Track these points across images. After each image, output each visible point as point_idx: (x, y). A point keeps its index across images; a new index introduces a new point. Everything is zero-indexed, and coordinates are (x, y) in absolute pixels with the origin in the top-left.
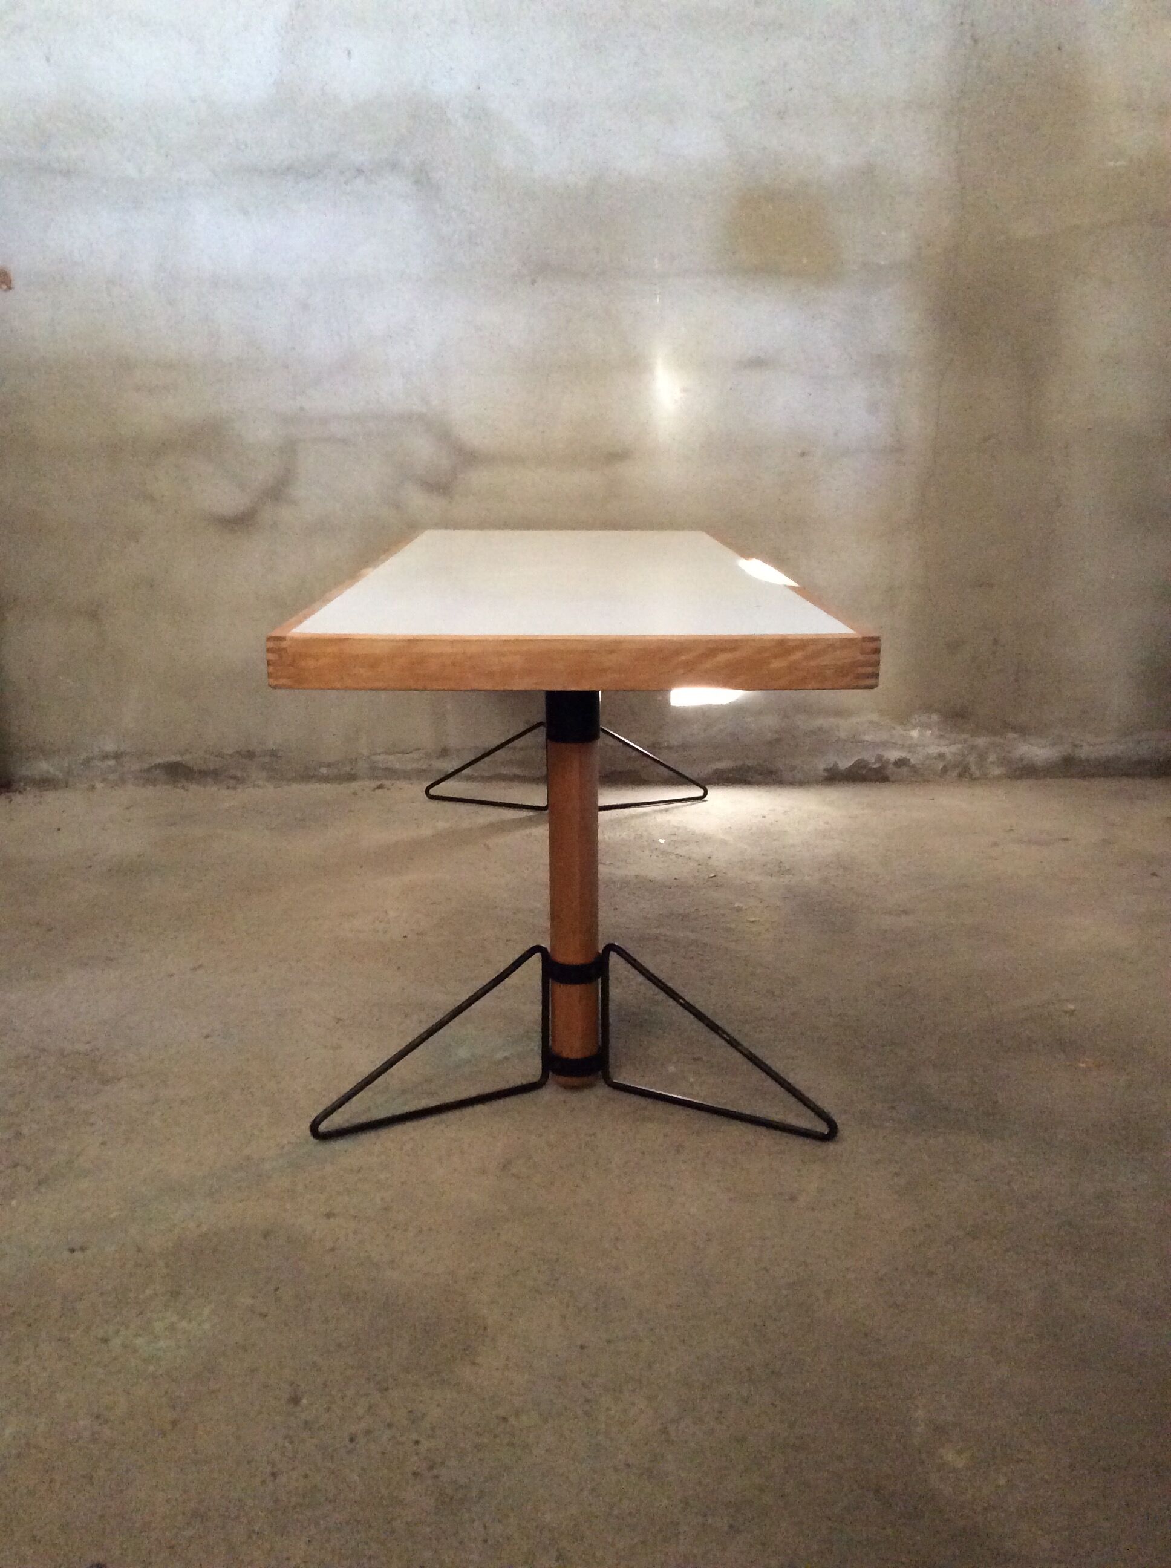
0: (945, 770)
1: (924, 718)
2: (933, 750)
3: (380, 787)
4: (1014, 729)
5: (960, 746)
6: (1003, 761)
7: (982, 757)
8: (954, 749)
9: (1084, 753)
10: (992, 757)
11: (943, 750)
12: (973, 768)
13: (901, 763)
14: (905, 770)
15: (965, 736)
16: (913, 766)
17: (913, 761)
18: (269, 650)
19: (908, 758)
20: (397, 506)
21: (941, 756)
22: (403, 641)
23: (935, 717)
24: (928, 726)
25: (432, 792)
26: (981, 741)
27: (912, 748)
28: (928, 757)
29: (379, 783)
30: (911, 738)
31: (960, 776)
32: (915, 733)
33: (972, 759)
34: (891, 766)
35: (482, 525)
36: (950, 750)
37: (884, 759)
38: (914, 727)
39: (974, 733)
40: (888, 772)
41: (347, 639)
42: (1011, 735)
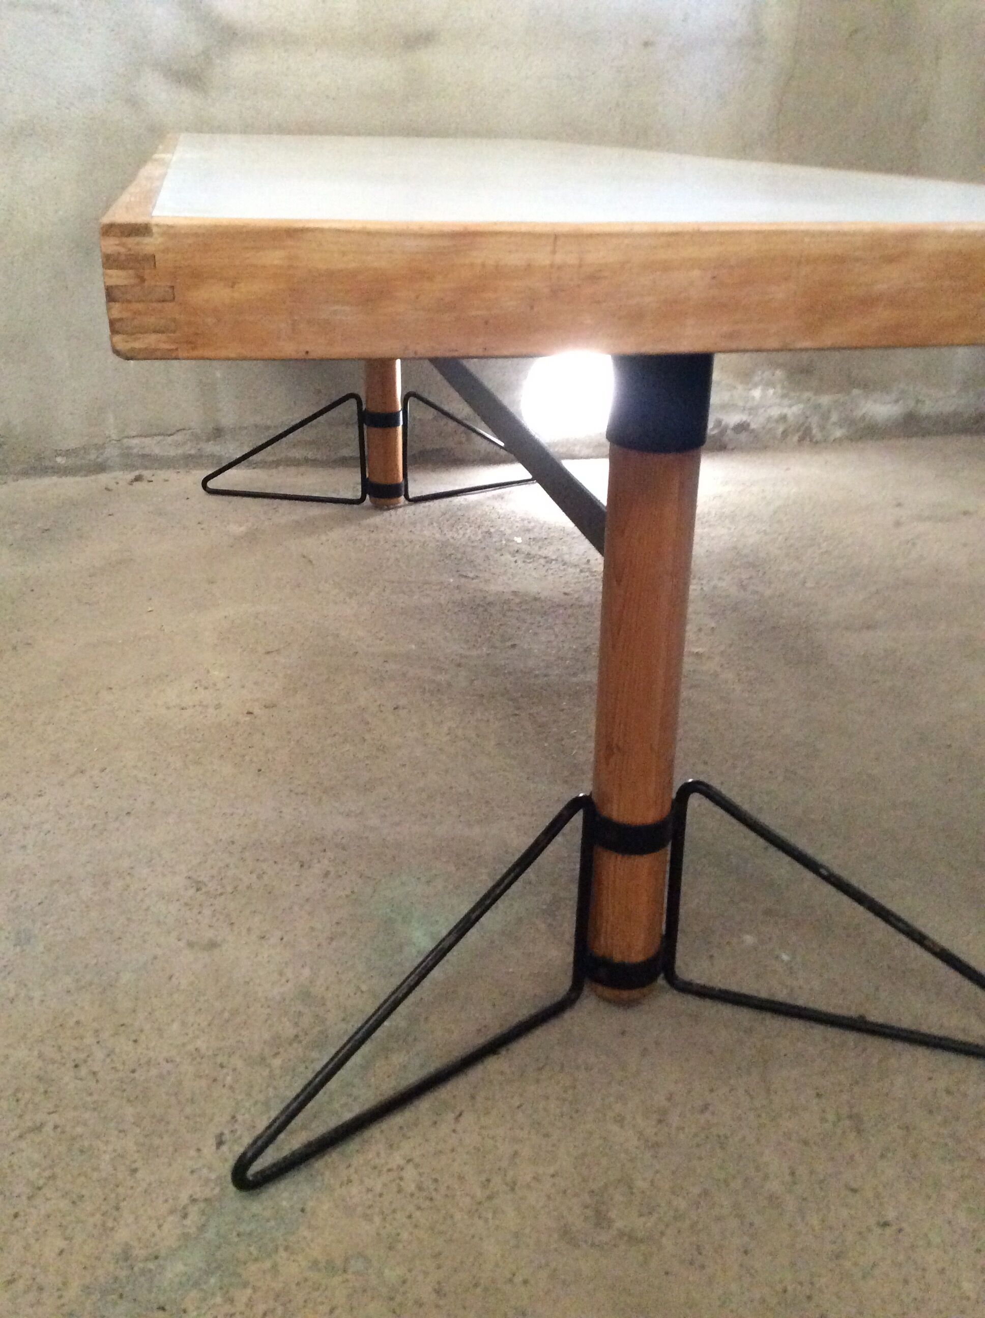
0: (785, 433)
1: (767, 374)
2: (775, 412)
3: (138, 479)
4: (858, 386)
5: (801, 406)
6: (848, 421)
7: (825, 417)
8: (795, 409)
9: (927, 408)
10: (834, 417)
11: (785, 410)
12: (815, 431)
13: (742, 427)
14: (743, 436)
15: (807, 395)
16: (753, 431)
17: (753, 426)
18: (110, 262)
19: (748, 421)
20: (133, 102)
21: (783, 418)
22: (442, 235)
23: (779, 373)
24: (769, 384)
25: (211, 484)
26: (825, 400)
27: (752, 410)
28: (769, 419)
29: (137, 473)
30: (753, 398)
31: (801, 440)
32: (757, 393)
33: (814, 421)
34: (729, 432)
35: (249, 128)
36: (793, 411)
37: (723, 423)
38: (756, 386)
39: (818, 391)
40: (726, 439)
41: (304, 230)
42: (856, 392)
